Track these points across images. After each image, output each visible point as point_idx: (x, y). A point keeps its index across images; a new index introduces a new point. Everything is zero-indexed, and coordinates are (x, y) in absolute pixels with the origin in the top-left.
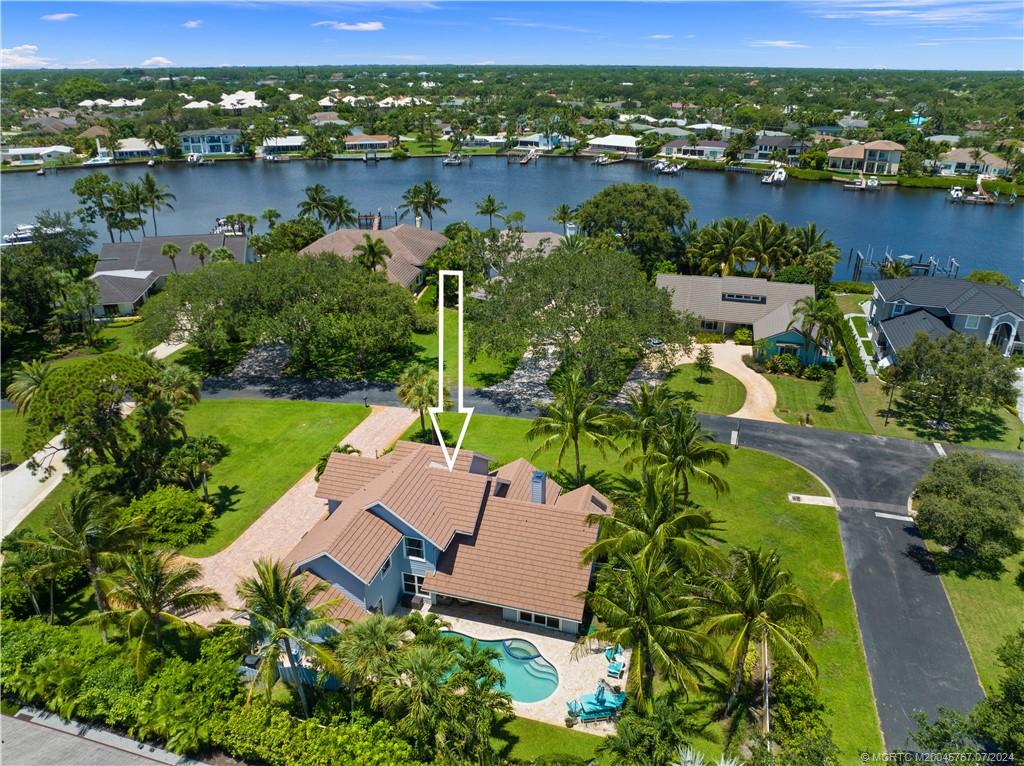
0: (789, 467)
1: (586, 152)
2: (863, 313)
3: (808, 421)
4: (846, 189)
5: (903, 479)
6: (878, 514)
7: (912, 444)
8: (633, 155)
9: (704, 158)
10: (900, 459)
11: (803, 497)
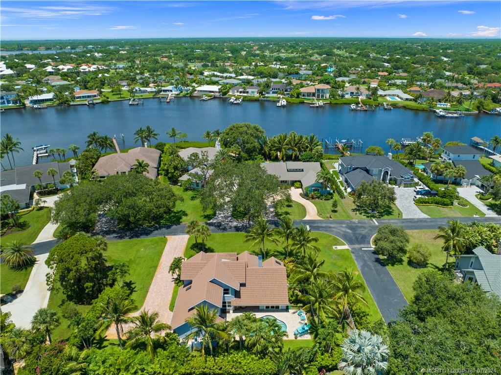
0: (330, 236)
1: (195, 94)
2: (335, 168)
3: (330, 217)
4: (311, 107)
5: (367, 235)
6: (363, 249)
7: (366, 221)
8: (217, 94)
9: (249, 95)
10: (364, 227)
11: (338, 247)
